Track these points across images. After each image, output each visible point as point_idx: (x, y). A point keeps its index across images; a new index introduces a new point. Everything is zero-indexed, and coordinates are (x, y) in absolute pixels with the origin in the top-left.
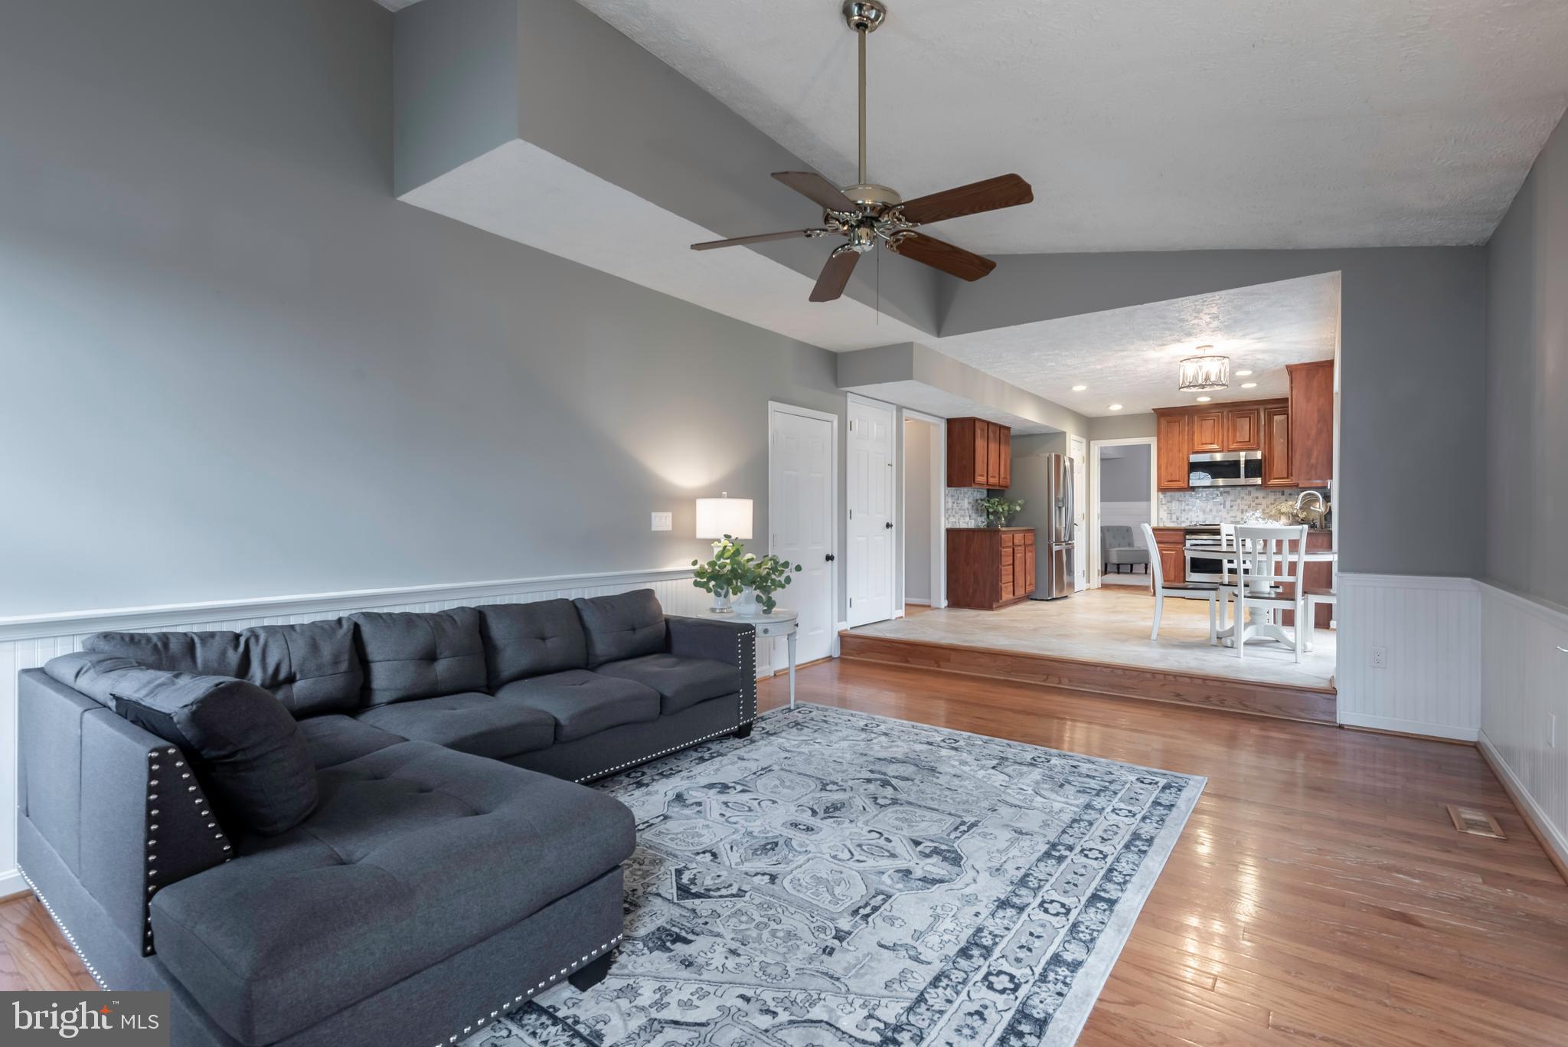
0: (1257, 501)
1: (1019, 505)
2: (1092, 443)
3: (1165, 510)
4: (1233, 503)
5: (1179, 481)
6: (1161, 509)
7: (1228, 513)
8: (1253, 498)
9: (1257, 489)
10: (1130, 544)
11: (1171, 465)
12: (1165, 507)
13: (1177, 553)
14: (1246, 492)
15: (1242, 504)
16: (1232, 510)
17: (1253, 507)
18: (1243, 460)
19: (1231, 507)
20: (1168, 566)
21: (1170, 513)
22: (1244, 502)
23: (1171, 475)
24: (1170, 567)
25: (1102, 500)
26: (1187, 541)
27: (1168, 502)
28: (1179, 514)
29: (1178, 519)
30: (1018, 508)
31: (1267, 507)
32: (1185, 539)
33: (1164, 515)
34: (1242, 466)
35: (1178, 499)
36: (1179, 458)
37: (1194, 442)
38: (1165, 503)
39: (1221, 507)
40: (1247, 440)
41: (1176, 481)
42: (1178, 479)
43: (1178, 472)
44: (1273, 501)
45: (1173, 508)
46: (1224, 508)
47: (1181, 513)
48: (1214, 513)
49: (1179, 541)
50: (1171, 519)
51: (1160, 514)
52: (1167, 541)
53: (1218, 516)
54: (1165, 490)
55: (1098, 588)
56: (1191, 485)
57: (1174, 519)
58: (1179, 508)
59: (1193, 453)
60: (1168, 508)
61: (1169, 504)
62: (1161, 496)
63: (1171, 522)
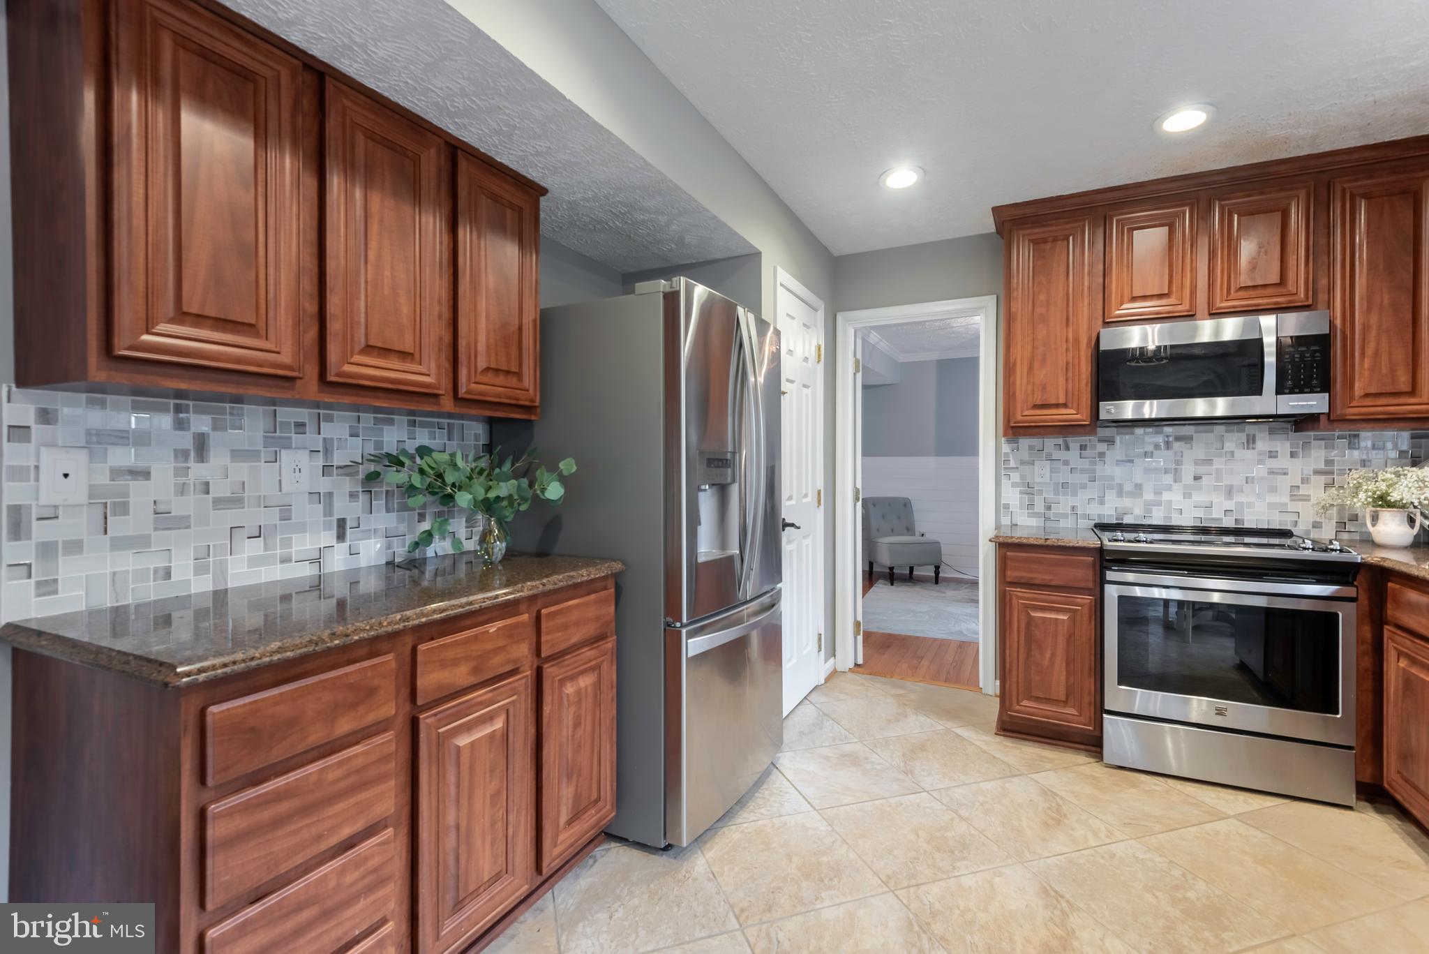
1: (563, 480)
2: (840, 317)
3: (1014, 485)
4: (1202, 469)
5: (1065, 406)
6: (1004, 481)
7: (1187, 495)
10: (910, 530)
11: (1044, 360)
12: (1016, 477)
13: (1073, 620)
16: (1200, 488)
18: (1269, 341)
19: (1196, 478)
20: (1048, 655)
21: (1029, 489)
23: (1044, 388)
24: (1053, 655)
25: (862, 456)
26: (1108, 588)
27: (1023, 463)
28: (1050, 496)
30: (554, 491)
31: (1305, 480)
32: (1103, 581)
33: (1012, 496)
34: (1270, 359)
35: (1049, 458)
36: (1067, 341)
37: (1110, 295)
38: (1012, 464)
39: (1168, 479)
40: (1274, 278)
41: (1057, 406)
42: (1062, 401)
43: (1061, 380)
44: (1322, 466)
45: (1037, 479)
46: (1175, 481)
47: (1056, 493)
48: (1148, 495)
49: (1082, 585)
50: (1031, 506)
51: (1003, 501)
52: (1038, 582)
53: (1159, 504)
54: (1022, 431)
55: (856, 665)
56: (1103, 416)
57: (1039, 507)
58: (1051, 480)
59: (1106, 324)
60: (1022, 477)
61: (1027, 468)
62: (1006, 448)
63: (1030, 515)
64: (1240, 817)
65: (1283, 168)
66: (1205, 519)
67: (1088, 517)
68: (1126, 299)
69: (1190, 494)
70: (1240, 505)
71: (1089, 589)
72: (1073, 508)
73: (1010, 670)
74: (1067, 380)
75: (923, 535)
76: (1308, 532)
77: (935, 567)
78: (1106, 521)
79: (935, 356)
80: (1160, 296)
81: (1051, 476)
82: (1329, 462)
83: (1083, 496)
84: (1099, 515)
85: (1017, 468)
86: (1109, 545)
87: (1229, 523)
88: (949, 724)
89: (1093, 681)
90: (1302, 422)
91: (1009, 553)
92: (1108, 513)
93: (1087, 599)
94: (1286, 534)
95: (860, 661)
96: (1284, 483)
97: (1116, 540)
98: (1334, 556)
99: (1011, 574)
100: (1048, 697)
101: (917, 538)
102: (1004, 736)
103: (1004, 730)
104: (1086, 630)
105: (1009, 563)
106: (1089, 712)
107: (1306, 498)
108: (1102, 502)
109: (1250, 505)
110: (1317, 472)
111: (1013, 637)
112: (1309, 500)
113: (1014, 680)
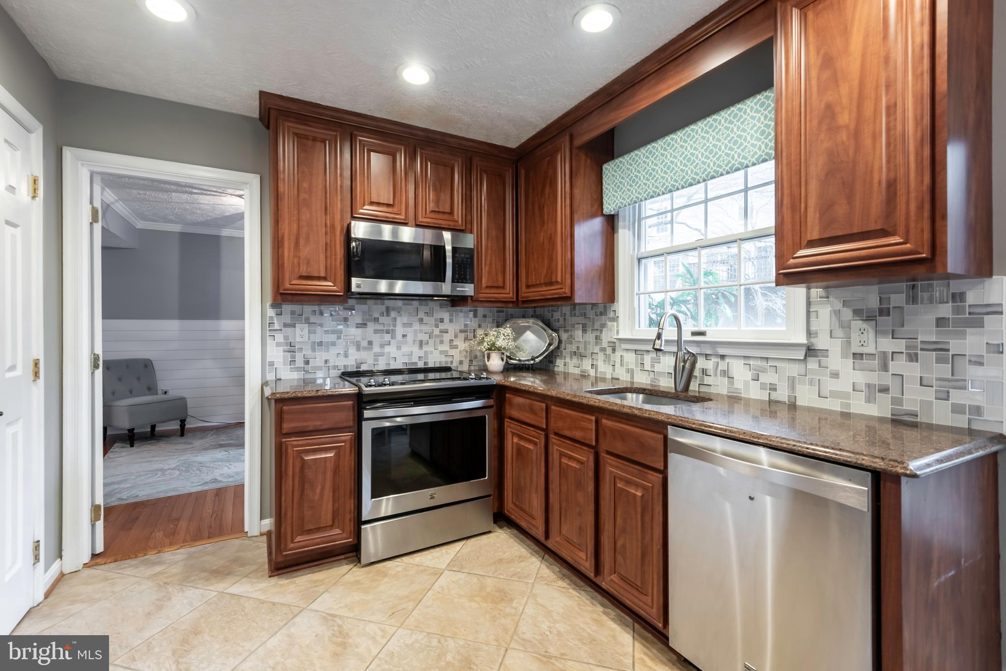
0: (442, 326)
2: (67, 152)
3: (278, 345)
5: (325, 279)
6: (269, 341)
7: (399, 348)
8: (436, 320)
9: (441, 306)
10: (151, 389)
11: (308, 239)
12: (279, 337)
13: (338, 455)
14: (426, 309)
15: (421, 331)
16: (406, 343)
17: (436, 336)
18: (449, 248)
19: (404, 336)
20: (318, 491)
21: (291, 348)
22: (425, 328)
23: (308, 263)
24: (323, 489)
25: (103, 318)
26: (365, 424)
27: (286, 325)
28: (308, 352)
29: (307, 363)
31: (456, 336)
32: (360, 419)
33: (277, 354)
34: (449, 260)
35: (307, 321)
36: (326, 226)
37: (356, 196)
38: (276, 327)
39: (387, 337)
40: (448, 210)
41: (319, 278)
42: (323, 274)
43: (322, 257)
44: (463, 327)
45: (298, 339)
46: (392, 339)
47: (314, 350)
48: (376, 349)
49: (345, 424)
50: (293, 362)
51: (268, 359)
52: (311, 428)
53: (382, 355)
54: (289, 297)
55: (94, 556)
56: (354, 289)
57: (300, 362)
58: (309, 339)
59: (354, 218)
60: (286, 338)
61: (289, 330)
62: (271, 312)
63: (292, 370)
64: (450, 567)
65: (451, 140)
66: (409, 363)
67: (335, 367)
68: (366, 203)
69: (400, 346)
70: (426, 353)
71: (350, 427)
72: (326, 361)
73: (286, 514)
74: (326, 257)
75: (166, 393)
76: (457, 367)
77: (181, 421)
78: (349, 370)
79: (177, 228)
80: (388, 205)
81: (309, 337)
82: (466, 325)
83: (333, 351)
84: (345, 366)
85: (281, 330)
86: (367, 390)
87: (421, 365)
88: (221, 586)
89: (352, 501)
90: (456, 301)
91: (285, 408)
92: (350, 364)
93: (347, 436)
94: (447, 369)
95: (100, 548)
96: (447, 337)
97: (370, 386)
98: (483, 382)
99: (287, 426)
100: (318, 527)
101: (160, 397)
102: (278, 575)
103: (278, 569)
104: (348, 461)
105: (285, 416)
106: (350, 526)
107: (456, 347)
108: (346, 356)
109: (431, 352)
110: (461, 331)
111: (288, 484)
112: (457, 348)
113: (289, 522)
